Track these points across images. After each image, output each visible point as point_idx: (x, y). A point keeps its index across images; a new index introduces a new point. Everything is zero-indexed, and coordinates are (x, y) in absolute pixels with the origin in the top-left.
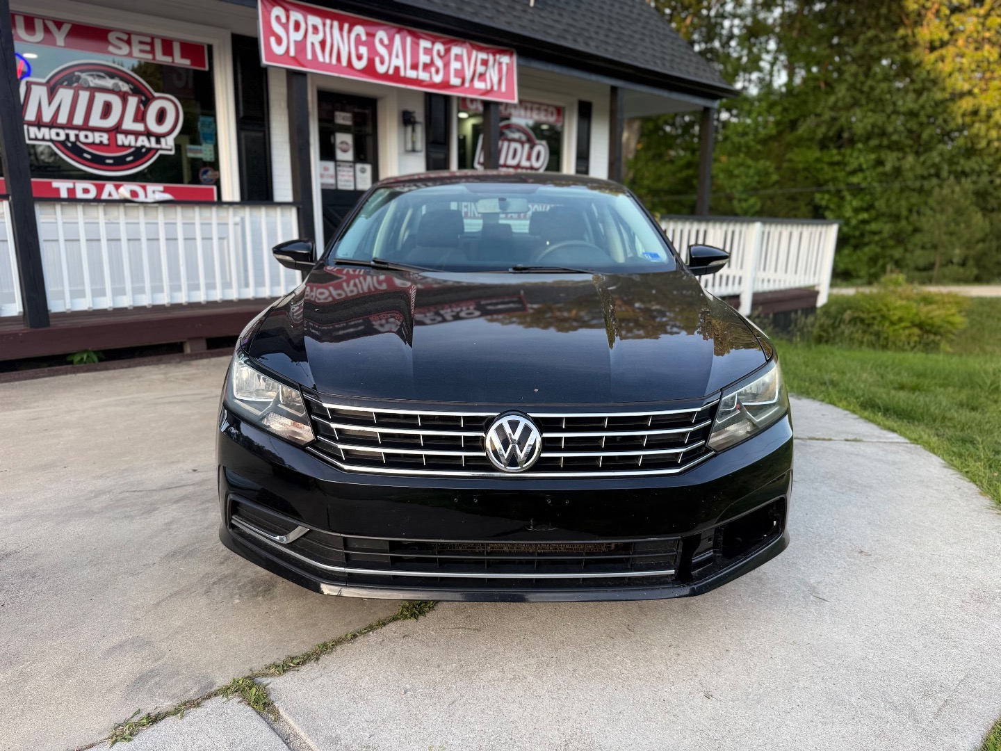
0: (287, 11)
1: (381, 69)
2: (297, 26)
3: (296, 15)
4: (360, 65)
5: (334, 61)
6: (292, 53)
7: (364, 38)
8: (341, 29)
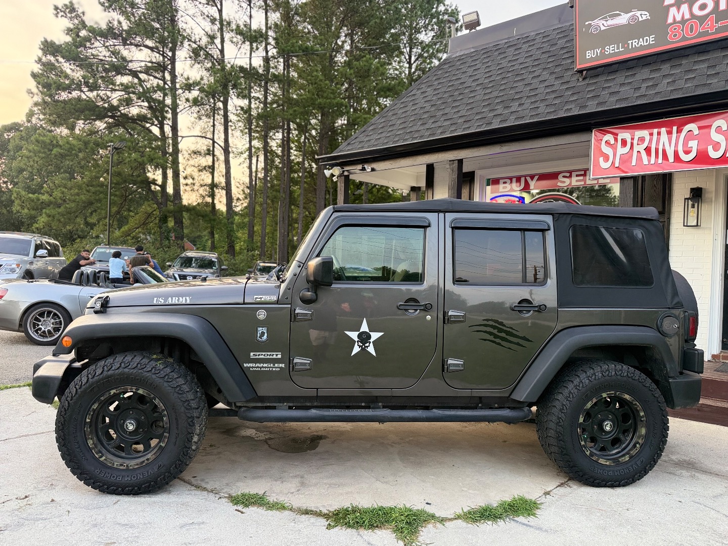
0: (616, 135)
1: (714, 155)
2: (624, 143)
3: (625, 135)
4: (687, 158)
5: (660, 161)
6: (617, 165)
7: (696, 132)
8: (670, 133)
